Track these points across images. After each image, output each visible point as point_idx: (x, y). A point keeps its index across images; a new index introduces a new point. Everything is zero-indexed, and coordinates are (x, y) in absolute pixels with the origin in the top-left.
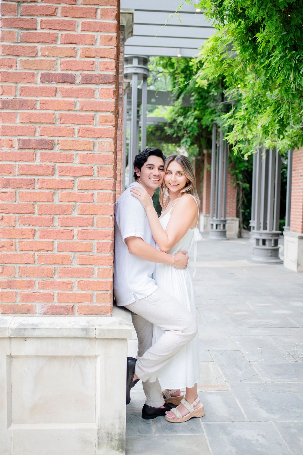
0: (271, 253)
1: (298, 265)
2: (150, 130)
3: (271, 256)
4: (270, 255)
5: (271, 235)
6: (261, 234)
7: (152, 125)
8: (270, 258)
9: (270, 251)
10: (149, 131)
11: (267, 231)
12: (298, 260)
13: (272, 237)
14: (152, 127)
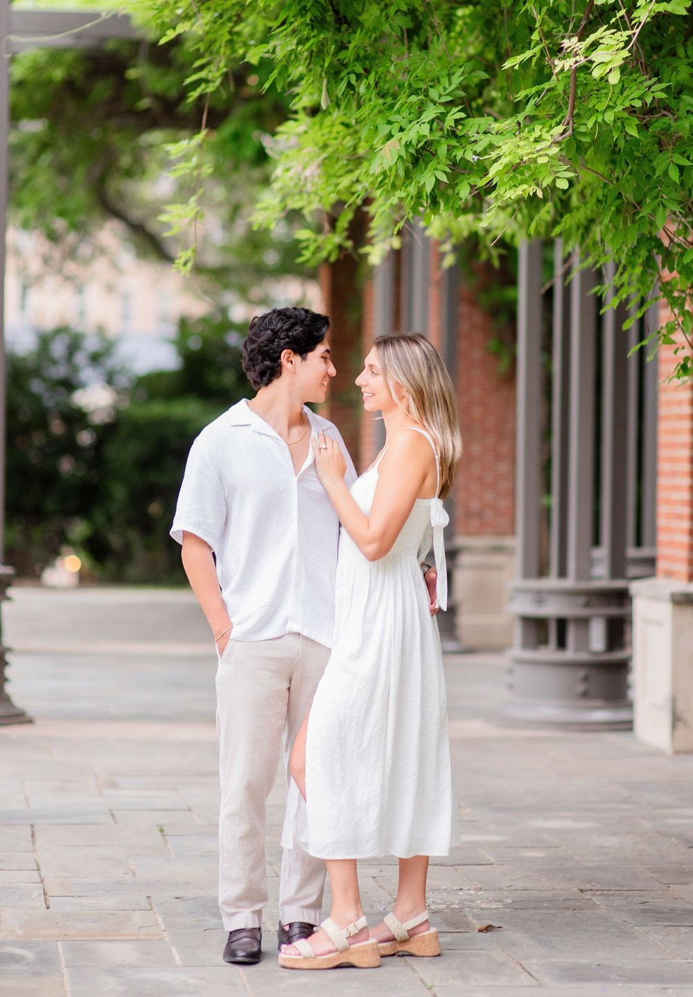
0: (586, 679)
1: (676, 719)
2: (58, 74)
3: (585, 695)
4: (581, 688)
5: (582, 600)
6: (540, 597)
7: (66, 50)
8: (582, 703)
9: (581, 673)
10: (50, 81)
11: (570, 583)
12: (674, 701)
13: (587, 605)
14: (69, 57)
